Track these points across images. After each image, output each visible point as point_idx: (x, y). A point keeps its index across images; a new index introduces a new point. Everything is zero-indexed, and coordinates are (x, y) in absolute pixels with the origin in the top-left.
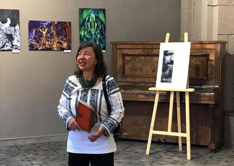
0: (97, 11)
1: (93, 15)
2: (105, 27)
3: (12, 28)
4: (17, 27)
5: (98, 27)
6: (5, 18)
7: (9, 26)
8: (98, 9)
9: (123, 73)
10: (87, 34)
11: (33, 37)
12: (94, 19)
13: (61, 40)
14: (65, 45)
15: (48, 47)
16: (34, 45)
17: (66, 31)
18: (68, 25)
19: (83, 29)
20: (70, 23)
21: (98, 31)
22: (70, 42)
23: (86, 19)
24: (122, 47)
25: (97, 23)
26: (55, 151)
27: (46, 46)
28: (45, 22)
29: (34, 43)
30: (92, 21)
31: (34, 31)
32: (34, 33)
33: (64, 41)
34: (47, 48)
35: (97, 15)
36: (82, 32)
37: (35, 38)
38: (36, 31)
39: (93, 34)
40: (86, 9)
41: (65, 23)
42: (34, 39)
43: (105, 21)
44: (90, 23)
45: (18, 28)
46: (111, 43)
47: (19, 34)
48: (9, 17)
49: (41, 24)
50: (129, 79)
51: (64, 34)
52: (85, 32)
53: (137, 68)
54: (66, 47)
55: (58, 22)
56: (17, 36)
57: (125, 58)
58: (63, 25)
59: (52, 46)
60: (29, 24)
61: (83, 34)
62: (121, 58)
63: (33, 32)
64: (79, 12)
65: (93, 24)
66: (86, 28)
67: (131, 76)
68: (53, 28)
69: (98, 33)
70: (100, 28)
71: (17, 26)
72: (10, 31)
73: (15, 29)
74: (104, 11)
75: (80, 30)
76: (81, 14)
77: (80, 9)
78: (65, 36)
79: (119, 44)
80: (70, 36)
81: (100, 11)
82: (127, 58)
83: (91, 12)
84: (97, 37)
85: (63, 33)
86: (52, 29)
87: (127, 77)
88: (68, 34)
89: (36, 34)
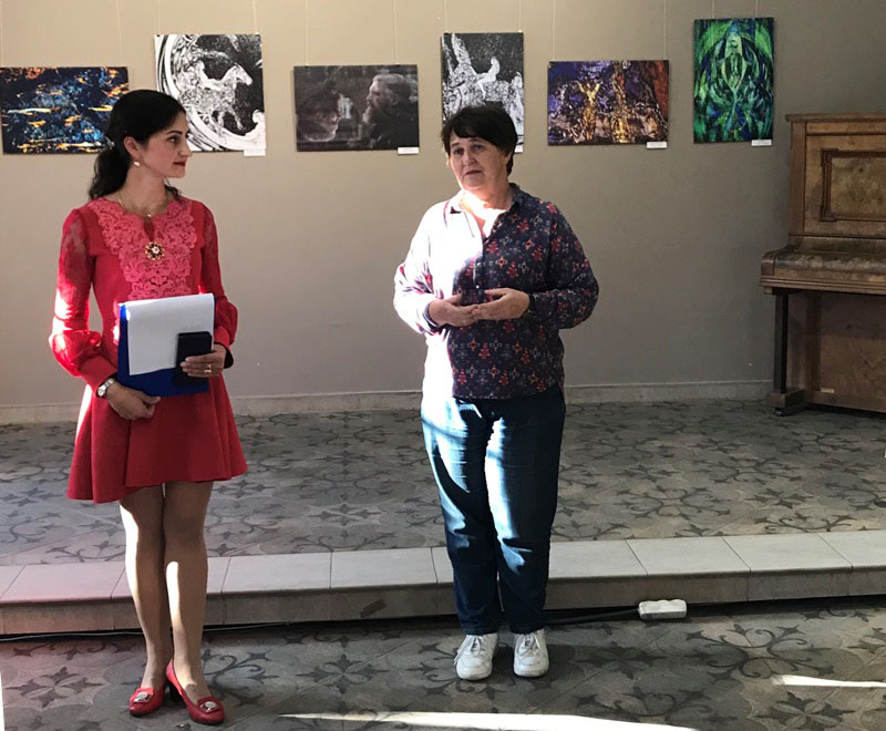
0: (747, 26)
1: (735, 39)
2: (771, 70)
3: (504, 86)
4: (517, 82)
5: (750, 70)
6: (483, 57)
7: (494, 79)
8: (750, 20)
9: (822, 207)
10: (717, 93)
11: (559, 108)
12: (740, 50)
13: (640, 112)
14: (650, 127)
15: (602, 133)
16: (562, 130)
17: (653, 88)
18: (661, 69)
19: (703, 80)
20: (666, 63)
21: (751, 83)
22: (666, 120)
23: (713, 49)
24: (820, 129)
25: (746, 59)
26: (612, 431)
27: (597, 130)
28: (594, 64)
29: (562, 123)
30: (733, 57)
31: (563, 92)
32: (562, 97)
33: (649, 117)
34: (598, 137)
35: (748, 37)
36: (702, 89)
37: (565, 111)
38: (569, 90)
39: (735, 93)
40: (713, 20)
41: (652, 64)
42: (563, 113)
43: (773, 53)
44: (728, 60)
45: (520, 85)
46: (788, 118)
47: (522, 100)
48: (496, 55)
49: (583, 71)
50: (840, 227)
51: (647, 97)
52: (709, 87)
53: (869, 192)
54: (654, 132)
55: (632, 62)
56: (515, 106)
57: (829, 162)
58: (646, 71)
59: (612, 131)
60: (550, 70)
61: (703, 94)
62: (819, 162)
63: (559, 93)
64: (695, 31)
65: (734, 65)
66: (714, 75)
67: (847, 217)
68: (616, 79)
69: (750, 90)
70: (757, 74)
71: (516, 78)
72: (496, 92)
73: (510, 88)
74: (769, 24)
75: (697, 81)
76: (701, 36)
77: (696, 21)
78: (650, 101)
79: (813, 121)
80: (667, 101)
81: (757, 25)
82: (836, 162)
83: (729, 30)
84: (746, 101)
85: (644, 94)
86: (614, 82)
87: (835, 221)
88: (658, 94)
89: (567, 99)
